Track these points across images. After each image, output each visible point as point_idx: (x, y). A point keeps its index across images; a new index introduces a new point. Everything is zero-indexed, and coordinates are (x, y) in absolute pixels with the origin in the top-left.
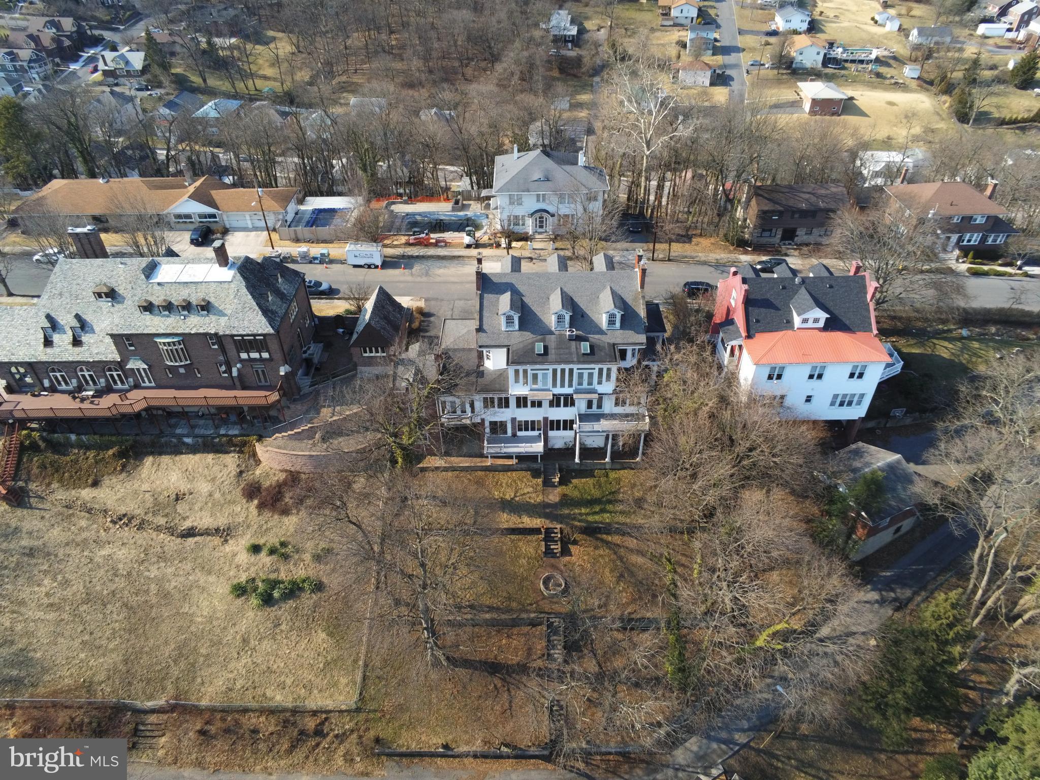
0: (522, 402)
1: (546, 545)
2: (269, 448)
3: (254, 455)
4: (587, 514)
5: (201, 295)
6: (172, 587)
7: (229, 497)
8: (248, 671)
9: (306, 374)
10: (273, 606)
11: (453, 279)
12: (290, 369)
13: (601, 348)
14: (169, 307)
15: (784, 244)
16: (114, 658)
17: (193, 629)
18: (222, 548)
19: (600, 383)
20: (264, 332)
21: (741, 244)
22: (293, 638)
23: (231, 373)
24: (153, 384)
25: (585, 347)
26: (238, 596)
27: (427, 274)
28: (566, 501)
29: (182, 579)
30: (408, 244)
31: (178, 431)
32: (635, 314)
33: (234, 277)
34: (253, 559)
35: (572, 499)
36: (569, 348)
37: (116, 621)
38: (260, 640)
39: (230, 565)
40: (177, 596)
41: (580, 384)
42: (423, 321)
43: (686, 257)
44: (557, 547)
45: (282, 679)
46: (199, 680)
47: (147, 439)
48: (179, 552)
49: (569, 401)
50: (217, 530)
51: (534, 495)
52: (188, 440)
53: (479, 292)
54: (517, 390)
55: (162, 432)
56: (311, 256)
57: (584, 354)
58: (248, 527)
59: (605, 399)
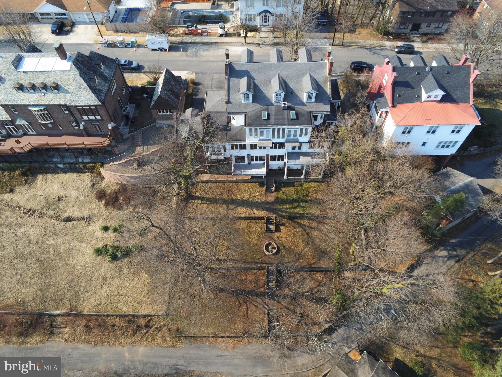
0: (254, 146)
1: (267, 226)
2: (107, 171)
3: (100, 174)
4: (290, 208)
5: (52, 80)
6: (62, 249)
7: (88, 199)
8: (108, 295)
9: (126, 125)
10: (118, 261)
11: (212, 59)
12: (115, 125)
13: (303, 115)
14: (33, 87)
15: (412, 34)
16: (35, 289)
17: (76, 272)
18: (87, 228)
19: (301, 135)
20: (95, 104)
21: (386, 34)
22: (130, 277)
23: (79, 127)
24: (35, 133)
25: (293, 115)
26: (99, 255)
27: (196, 55)
28: (278, 201)
29: (67, 245)
30: (185, 34)
31: (55, 160)
32: (325, 92)
33: (71, 68)
34: (105, 234)
35: (282, 200)
36: (283, 115)
37: (34, 268)
38: (112, 278)
39: (93, 237)
40: (65, 254)
41: (289, 136)
42: (195, 88)
43: (352, 43)
44: (273, 227)
45: (126, 298)
46: (82, 299)
47: (37, 165)
48: (63, 230)
49: (281, 146)
50: (83, 218)
51: (260, 197)
52: (61, 166)
53: (227, 77)
54: (251, 140)
55: (45, 161)
56: (126, 42)
57: (292, 119)
58: (100, 216)
59: (303, 145)
